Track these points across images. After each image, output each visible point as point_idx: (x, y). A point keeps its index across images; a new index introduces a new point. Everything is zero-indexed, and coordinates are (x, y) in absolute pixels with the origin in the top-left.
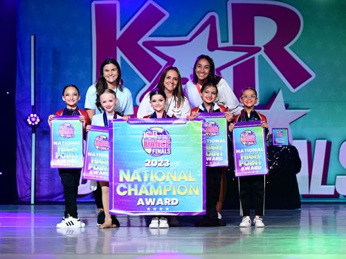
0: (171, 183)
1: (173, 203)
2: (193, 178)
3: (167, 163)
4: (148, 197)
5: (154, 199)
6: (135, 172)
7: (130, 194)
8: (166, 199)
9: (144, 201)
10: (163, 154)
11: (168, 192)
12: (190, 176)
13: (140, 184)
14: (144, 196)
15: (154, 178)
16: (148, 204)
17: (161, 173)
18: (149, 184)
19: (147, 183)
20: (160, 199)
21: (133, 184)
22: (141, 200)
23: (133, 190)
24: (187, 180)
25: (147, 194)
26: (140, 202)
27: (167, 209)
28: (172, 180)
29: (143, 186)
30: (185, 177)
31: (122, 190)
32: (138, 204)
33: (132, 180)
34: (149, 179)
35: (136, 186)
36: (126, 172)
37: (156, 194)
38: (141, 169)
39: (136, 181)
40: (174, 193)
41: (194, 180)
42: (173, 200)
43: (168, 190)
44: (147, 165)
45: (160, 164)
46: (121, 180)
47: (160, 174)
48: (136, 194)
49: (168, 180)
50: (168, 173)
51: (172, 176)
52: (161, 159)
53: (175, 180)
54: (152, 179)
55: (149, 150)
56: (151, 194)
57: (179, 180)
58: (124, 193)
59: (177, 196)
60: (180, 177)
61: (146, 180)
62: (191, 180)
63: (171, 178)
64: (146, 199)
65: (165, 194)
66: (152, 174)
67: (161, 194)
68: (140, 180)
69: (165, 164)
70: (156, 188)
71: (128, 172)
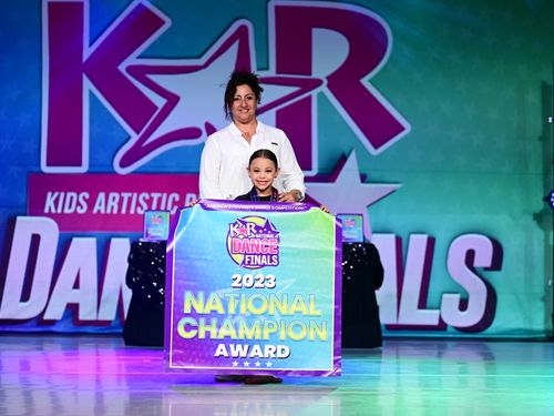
0: (278, 318)
1: (279, 355)
2: (317, 309)
3: (271, 281)
4: (236, 342)
5: (246, 347)
6: (213, 295)
7: (202, 336)
8: (267, 347)
9: (228, 349)
10: (264, 265)
11: (271, 334)
12: (312, 306)
13: (221, 318)
14: (227, 341)
15: (247, 306)
16: (234, 354)
17: (260, 299)
18: (237, 319)
19: (234, 316)
20: (256, 347)
21: (208, 317)
22: (222, 346)
23: (208, 329)
24: (305, 313)
25: (234, 337)
26: (221, 350)
27: (269, 364)
28: (279, 312)
29: (227, 322)
30: (303, 308)
31: (188, 328)
32: (217, 354)
33: (207, 311)
34: (238, 309)
35: (214, 321)
36: (196, 296)
37: (250, 337)
38: (224, 291)
39: (214, 312)
40: (282, 335)
41: (318, 313)
42: (280, 347)
43: (273, 331)
44: (235, 284)
45: (258, 284)
46: (187, 310)
47: (257, 302)
48: (213, 336)
49: (271, 312)
50: (273, 299)
51: (279, 305)
52: (260, 274)
53: (284, 312)
54: (243, 311)
55: (239, 258)
56: (241, 337)
57: (291, 313)
58: (192, 334)
59: (288, 341)
60: (294, 308)
61: (232, 310)
62: (313, 312)
63: (277, 308)
64: (232, 346)
65: (266, 337)
66: (243, 301)
67: (258, 337)
68: (221, 311)
69: (267, 284)
70: (250, 326)
71: (201, 295)
